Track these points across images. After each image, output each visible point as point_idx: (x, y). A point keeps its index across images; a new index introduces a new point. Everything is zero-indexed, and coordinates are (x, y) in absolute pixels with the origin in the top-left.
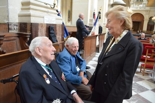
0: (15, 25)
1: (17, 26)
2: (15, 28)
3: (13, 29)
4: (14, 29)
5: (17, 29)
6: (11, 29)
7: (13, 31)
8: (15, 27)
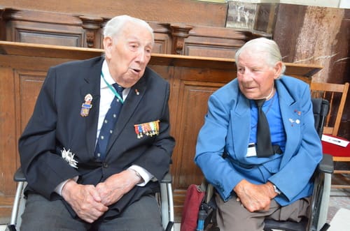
0: (246, 10)
1: (251, 11)
2: (247, 18)
3: (239, 20)
4: (243, 20)
5: (250, 20)
6: (234, 20)
7: (236, 26)
8: (247, 16)
